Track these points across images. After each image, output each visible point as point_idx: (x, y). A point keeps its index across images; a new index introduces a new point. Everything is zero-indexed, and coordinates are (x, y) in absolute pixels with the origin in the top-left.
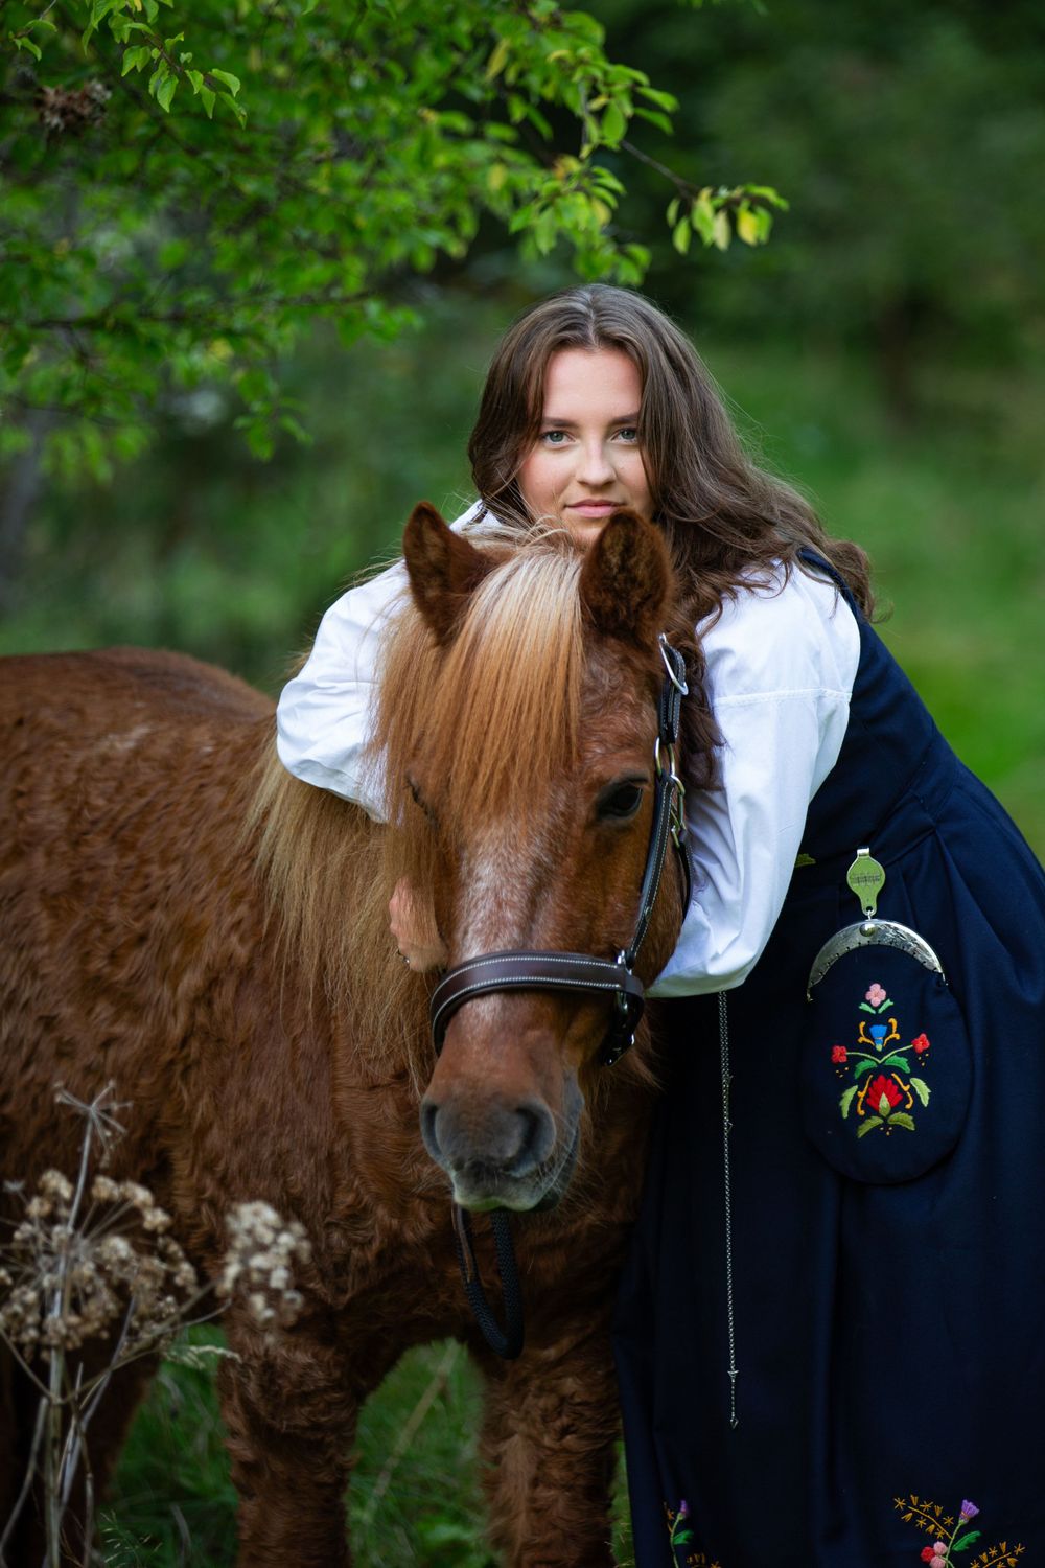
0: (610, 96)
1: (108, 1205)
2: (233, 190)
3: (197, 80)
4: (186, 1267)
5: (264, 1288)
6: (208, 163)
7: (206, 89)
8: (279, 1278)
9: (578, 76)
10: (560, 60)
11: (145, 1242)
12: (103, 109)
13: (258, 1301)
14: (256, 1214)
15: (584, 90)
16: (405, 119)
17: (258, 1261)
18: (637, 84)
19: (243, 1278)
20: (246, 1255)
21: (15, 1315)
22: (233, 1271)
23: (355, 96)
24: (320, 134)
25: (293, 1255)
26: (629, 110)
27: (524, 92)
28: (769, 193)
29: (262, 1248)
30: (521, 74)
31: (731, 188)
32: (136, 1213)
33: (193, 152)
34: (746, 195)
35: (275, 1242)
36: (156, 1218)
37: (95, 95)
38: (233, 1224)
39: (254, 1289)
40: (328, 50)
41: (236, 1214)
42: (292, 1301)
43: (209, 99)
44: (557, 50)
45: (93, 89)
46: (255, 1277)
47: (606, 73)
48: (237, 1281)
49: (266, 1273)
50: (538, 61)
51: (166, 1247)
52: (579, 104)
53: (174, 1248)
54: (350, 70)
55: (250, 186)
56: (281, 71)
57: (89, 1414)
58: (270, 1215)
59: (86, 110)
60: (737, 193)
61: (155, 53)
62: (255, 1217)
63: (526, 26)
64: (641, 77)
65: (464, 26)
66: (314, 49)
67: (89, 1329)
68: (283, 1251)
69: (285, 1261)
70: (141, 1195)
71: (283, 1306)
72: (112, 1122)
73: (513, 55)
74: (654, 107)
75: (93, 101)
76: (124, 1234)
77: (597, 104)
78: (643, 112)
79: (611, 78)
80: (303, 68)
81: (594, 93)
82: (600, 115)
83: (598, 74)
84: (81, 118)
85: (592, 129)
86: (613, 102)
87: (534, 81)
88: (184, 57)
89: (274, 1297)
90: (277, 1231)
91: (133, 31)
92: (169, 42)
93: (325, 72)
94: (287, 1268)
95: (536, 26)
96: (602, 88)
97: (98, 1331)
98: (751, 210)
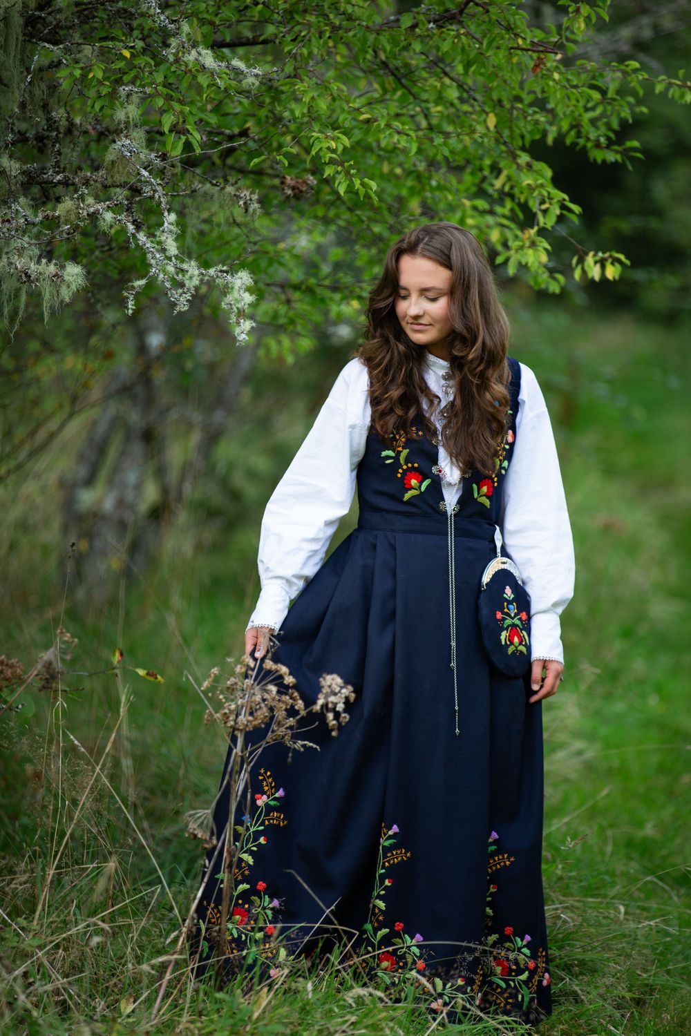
0: (551, 204)
1: (269, 672)
2: (369, 228)
3: (357, 183)
4: (300, 702)
5: (334, 710)
6: (357, 215)
7: (361, 187)
8: (340, 707)
9: (535, 194)
10: (529, 185)
11: (283, 689)
12: (312, 189)
13: (330, 716)
14: (333, 679)
15: (538, 202)
16: (454, 203)
17: (332, 699)
18: (564, 200)
19: (325, 706)
20: (327, 696)
21: (225, 714)
22: (320, 702)
23: (432, 189)
24: (414, 205)
25: (347, 698)
26: (558, 212)
27: (512, 196)
28: (622, 257)
29: (335, 694)
30: (512, 187)
31: (604, 252)
32: (281, 677)
33: (350, 210)
34: (611, 256)
35: (340, 692)
36: (290, 680)
37: (309, 182)
38: (323, 683)
39: (328, 710)
40: (422, 167)
41: (324, 679)
42: (345, 717)
43: (362, 191)
44: (527, 180)
45: (308, 179)
46: (330, 705)
47: (549, 193)
48: (322, 706)
49: (335, 704)
50: (519, 183)
51: (292, 694)
52: (534, 205)
53: (296, 694)
54: (430, 178)
55: (377, 229)
56: (398, 171)
57: (252, 764)
58: (339, 680)
59: (304, 189)
60: (607, 255)
61: (340, 169)
62: (332, 681)
63: (514, 167)
64: (566, 197)
65: (487, 162)
66: (415, 165)
67: (256, 723)
68: (343, 696)
69: (343, 700)
70: (284, 670)
71: (341, 719)
72: (274, 639)
73: (509, 178)
74: (570, 211)
75: (308, 184)
76: (276, 685)
77: (544, 207)
78: (565, 212)
79: (552, 196)
80: (409, 173)
81: (543, 202)
82: (545, 212)
83: (545, 194)
84: (301, 192)
85: (540, 216)
86: (552, 207)
87: (516, 191)
88: (353, 172)
89: (337, 715)
90: (342, 688)
91: (331, 158)
92: (346, 164)
93: (419, 177)
94: (344, 703)
95: (519, 167)
96: (547, 200)
97: (259, 724)
98: (612, 264)
